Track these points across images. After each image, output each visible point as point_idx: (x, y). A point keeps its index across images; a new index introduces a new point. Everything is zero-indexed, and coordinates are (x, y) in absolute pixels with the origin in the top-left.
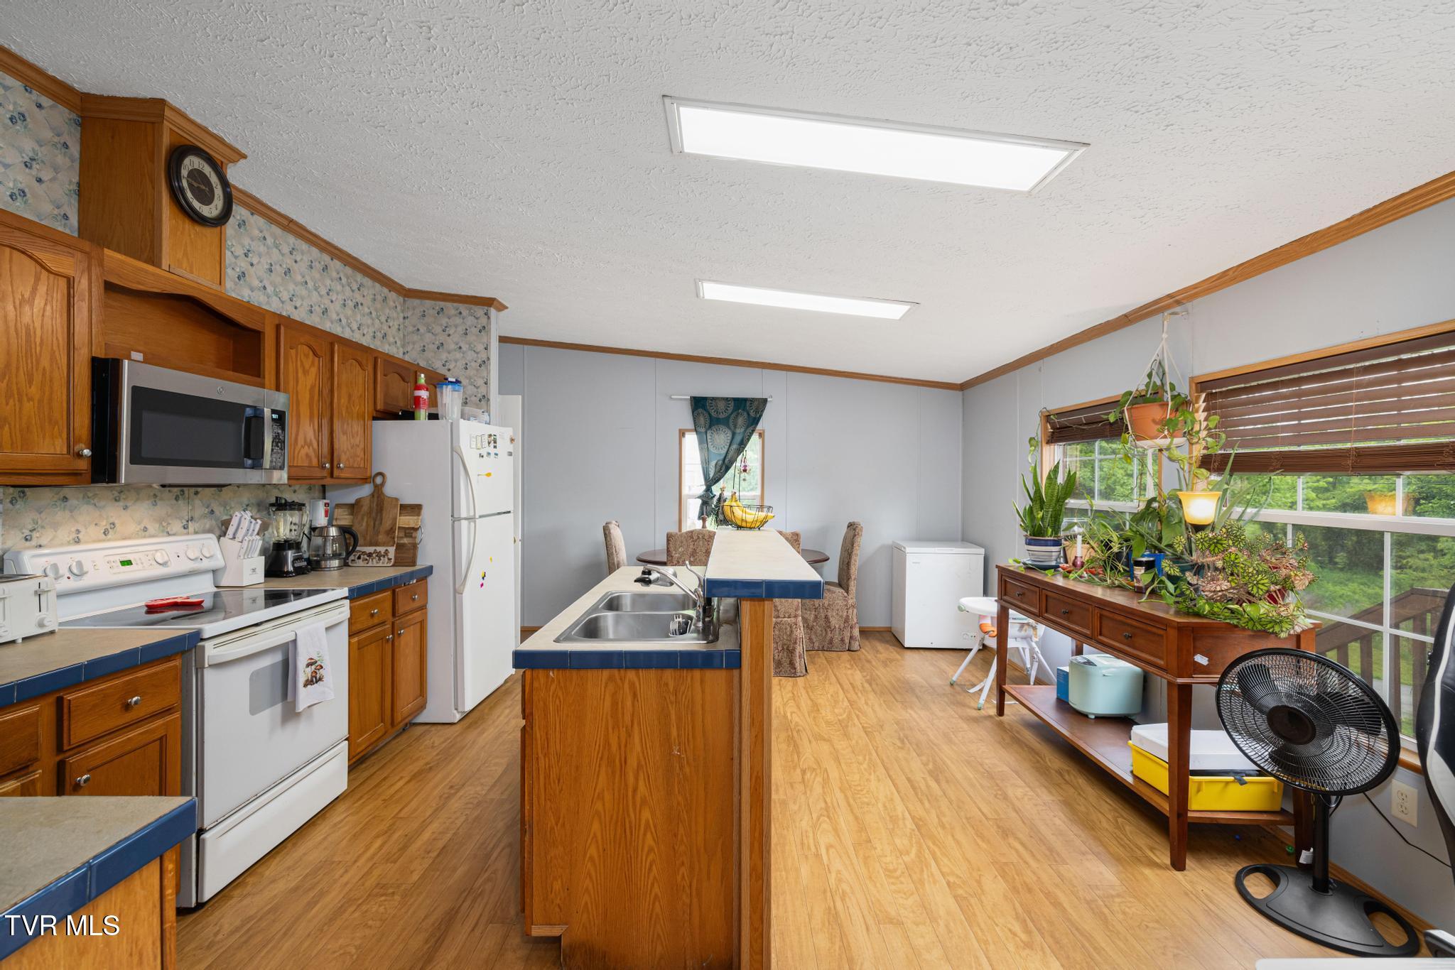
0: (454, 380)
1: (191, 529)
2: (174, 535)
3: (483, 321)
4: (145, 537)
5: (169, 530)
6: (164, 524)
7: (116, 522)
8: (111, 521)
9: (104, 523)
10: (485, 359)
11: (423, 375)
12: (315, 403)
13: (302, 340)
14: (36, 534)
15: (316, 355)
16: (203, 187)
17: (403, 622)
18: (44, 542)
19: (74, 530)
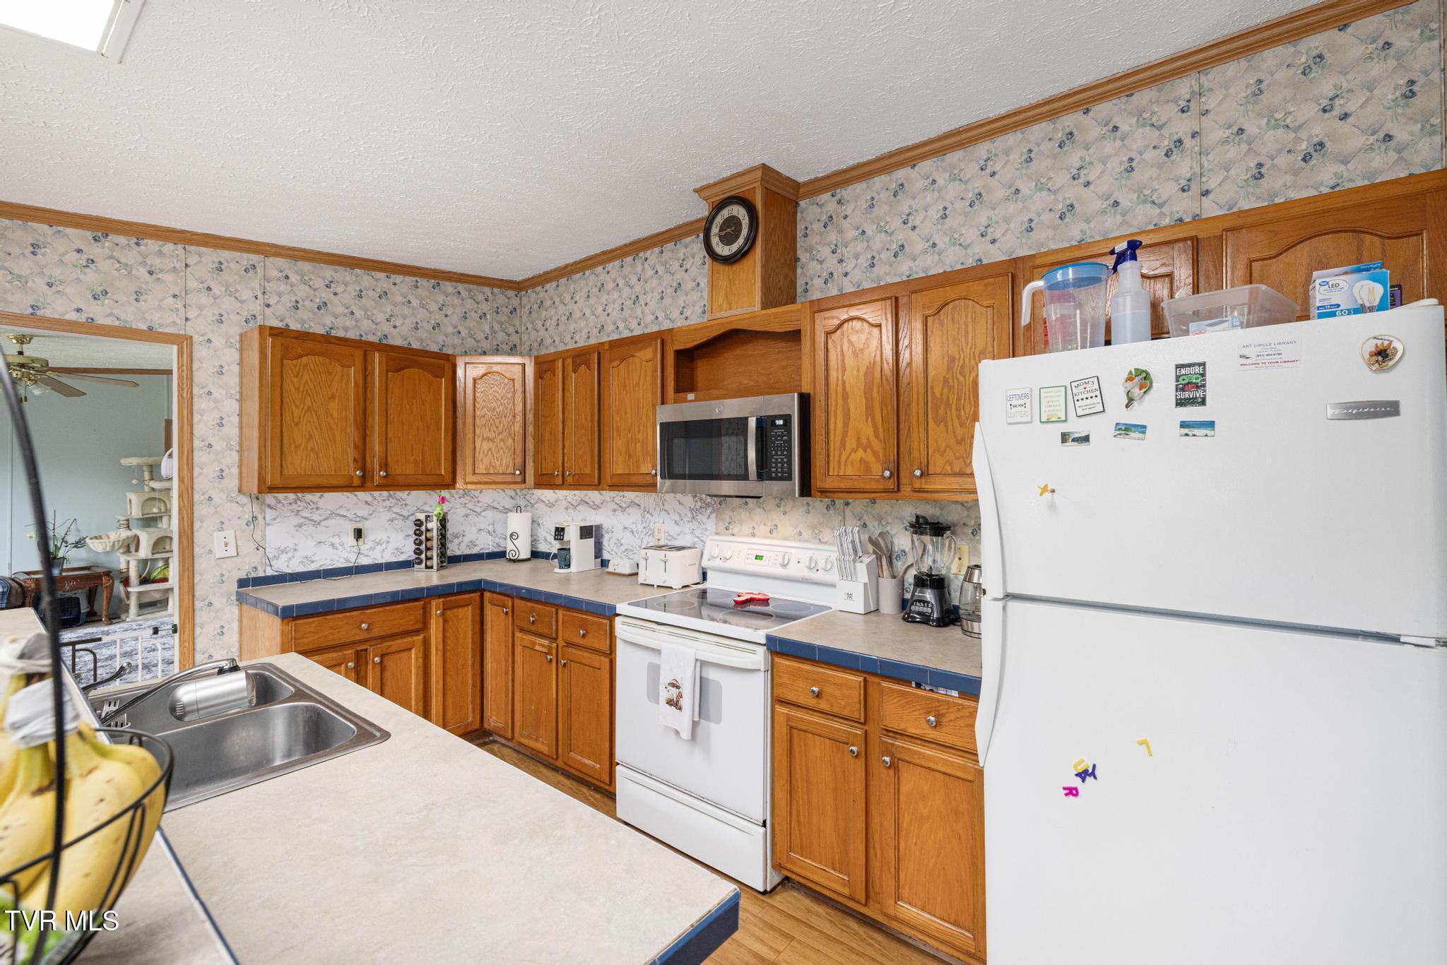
6: (817, 532)
7: (778, 524)
8: (775, 523)
9: (770, 524)
12: (875, 390)
13: (845, 317)
14: (731, 526)
15: (873, 325)
16: (728, 230)
17: (899, 746)
18: (735, 532)
19: (751, 526)
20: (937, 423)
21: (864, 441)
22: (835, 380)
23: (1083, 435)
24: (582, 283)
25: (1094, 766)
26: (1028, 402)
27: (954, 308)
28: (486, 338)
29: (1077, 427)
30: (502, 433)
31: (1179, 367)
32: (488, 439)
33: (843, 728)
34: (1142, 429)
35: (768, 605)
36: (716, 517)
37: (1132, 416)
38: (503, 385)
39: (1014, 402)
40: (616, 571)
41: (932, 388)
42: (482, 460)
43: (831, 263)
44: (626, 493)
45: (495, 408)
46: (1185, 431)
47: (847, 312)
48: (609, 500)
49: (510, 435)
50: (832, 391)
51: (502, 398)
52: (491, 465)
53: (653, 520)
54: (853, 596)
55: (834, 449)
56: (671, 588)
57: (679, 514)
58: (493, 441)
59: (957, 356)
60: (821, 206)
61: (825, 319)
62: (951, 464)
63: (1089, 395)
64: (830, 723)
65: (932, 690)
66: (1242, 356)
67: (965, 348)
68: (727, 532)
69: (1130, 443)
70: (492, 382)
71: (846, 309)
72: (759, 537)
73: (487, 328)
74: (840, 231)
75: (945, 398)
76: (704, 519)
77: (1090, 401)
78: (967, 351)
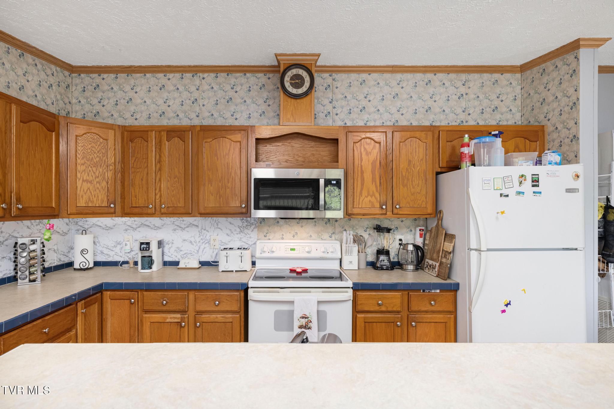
0: (497, 132)
1: (333, 238)
2: (325, 240)
3: (574, 65)
4: (310, 240)
5: (322, 237)
6: (320, 235)
7: (298, 232)
8: (296, 231)
9: (293, 232)
10: (575, 101)
11: (466, 136)
12: (377, 170)
13: (364, 136)
14: (268, 235)
15: (376, 142)
16: (297, 81)
17: (417, 317)
18: (271, 238)
19: (281, 234)
20: (404, 186)
21: (371, 193)
22: (357, 164)
23: (507, 194)
24: (143, 81)
25: (510, 301)
26: (490, 182)
27: (411, 141)
28: (53, 104)
29: (505, 192)
30: (98, 177)
31: (532, 175)
32: (87, 181)
33: (393, 316)
34: (523, 193)
35: (307, 272)
36: (258, 230)
37: (520, 189)
38: (99, 143)
39: (485, 182)
40: (188, 267)
41: (402, 172)
42: (82, 197)
43: (329, 107)
44: (185, 219)
45: (92, 158)
46: (534, 194)
47: (365, 135)
48: (170, 223)
49: (104, 178)
50: (356, 170)
51: (98, 152)
52: (89, 199)
53: (209, 234)
54: (353, 263)
55: (357, 196)
56: (246, 271)
57: (230, 230)
58: (91, 182)
59: (412, 160)
60: (324, 79)
61: (354, 136)
62: (409, 203)
63: (509, 182)
64: (385, 316)
65: (429, 292)
66: (547, 174)
67: (415, 157)
68: (265, 238)
69: (520, 197)
70: (91, 140)
71: (364, 133)
72: (286, 239)
73: (53, 96)
74: (333, 93)
75: (407, 177)
76: (249, 232)
77: (509, 184)
78: (416, 158)
